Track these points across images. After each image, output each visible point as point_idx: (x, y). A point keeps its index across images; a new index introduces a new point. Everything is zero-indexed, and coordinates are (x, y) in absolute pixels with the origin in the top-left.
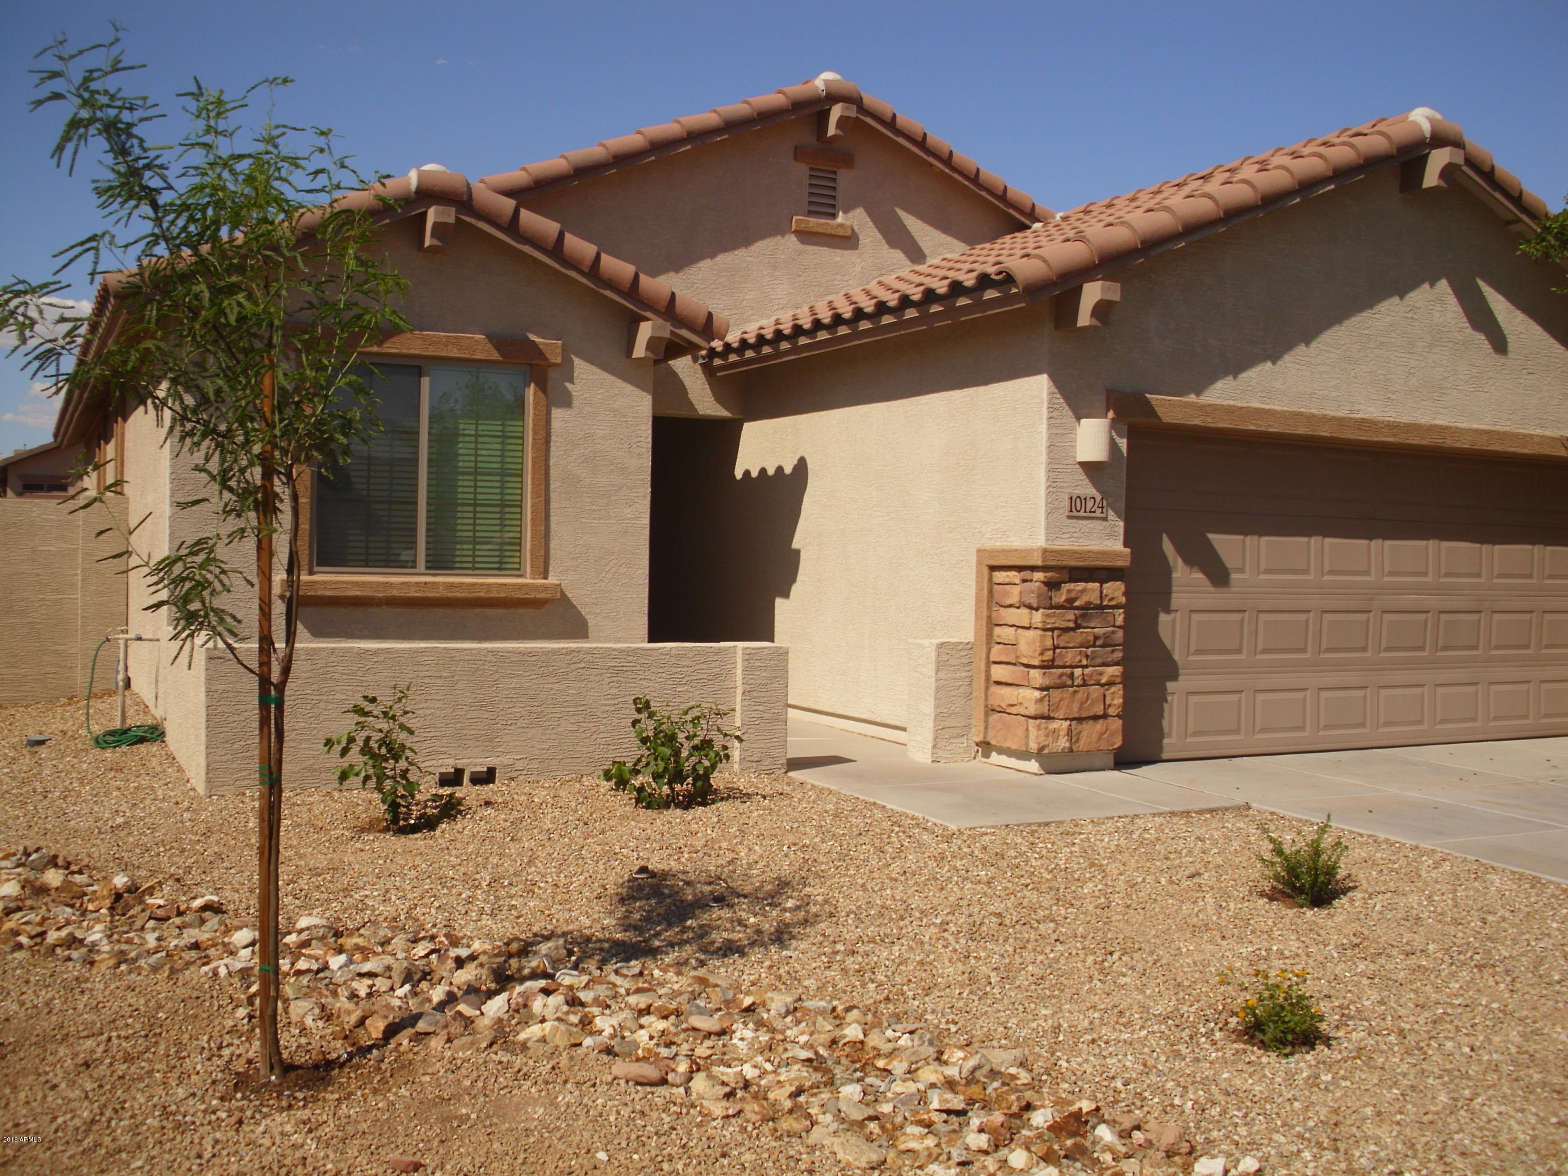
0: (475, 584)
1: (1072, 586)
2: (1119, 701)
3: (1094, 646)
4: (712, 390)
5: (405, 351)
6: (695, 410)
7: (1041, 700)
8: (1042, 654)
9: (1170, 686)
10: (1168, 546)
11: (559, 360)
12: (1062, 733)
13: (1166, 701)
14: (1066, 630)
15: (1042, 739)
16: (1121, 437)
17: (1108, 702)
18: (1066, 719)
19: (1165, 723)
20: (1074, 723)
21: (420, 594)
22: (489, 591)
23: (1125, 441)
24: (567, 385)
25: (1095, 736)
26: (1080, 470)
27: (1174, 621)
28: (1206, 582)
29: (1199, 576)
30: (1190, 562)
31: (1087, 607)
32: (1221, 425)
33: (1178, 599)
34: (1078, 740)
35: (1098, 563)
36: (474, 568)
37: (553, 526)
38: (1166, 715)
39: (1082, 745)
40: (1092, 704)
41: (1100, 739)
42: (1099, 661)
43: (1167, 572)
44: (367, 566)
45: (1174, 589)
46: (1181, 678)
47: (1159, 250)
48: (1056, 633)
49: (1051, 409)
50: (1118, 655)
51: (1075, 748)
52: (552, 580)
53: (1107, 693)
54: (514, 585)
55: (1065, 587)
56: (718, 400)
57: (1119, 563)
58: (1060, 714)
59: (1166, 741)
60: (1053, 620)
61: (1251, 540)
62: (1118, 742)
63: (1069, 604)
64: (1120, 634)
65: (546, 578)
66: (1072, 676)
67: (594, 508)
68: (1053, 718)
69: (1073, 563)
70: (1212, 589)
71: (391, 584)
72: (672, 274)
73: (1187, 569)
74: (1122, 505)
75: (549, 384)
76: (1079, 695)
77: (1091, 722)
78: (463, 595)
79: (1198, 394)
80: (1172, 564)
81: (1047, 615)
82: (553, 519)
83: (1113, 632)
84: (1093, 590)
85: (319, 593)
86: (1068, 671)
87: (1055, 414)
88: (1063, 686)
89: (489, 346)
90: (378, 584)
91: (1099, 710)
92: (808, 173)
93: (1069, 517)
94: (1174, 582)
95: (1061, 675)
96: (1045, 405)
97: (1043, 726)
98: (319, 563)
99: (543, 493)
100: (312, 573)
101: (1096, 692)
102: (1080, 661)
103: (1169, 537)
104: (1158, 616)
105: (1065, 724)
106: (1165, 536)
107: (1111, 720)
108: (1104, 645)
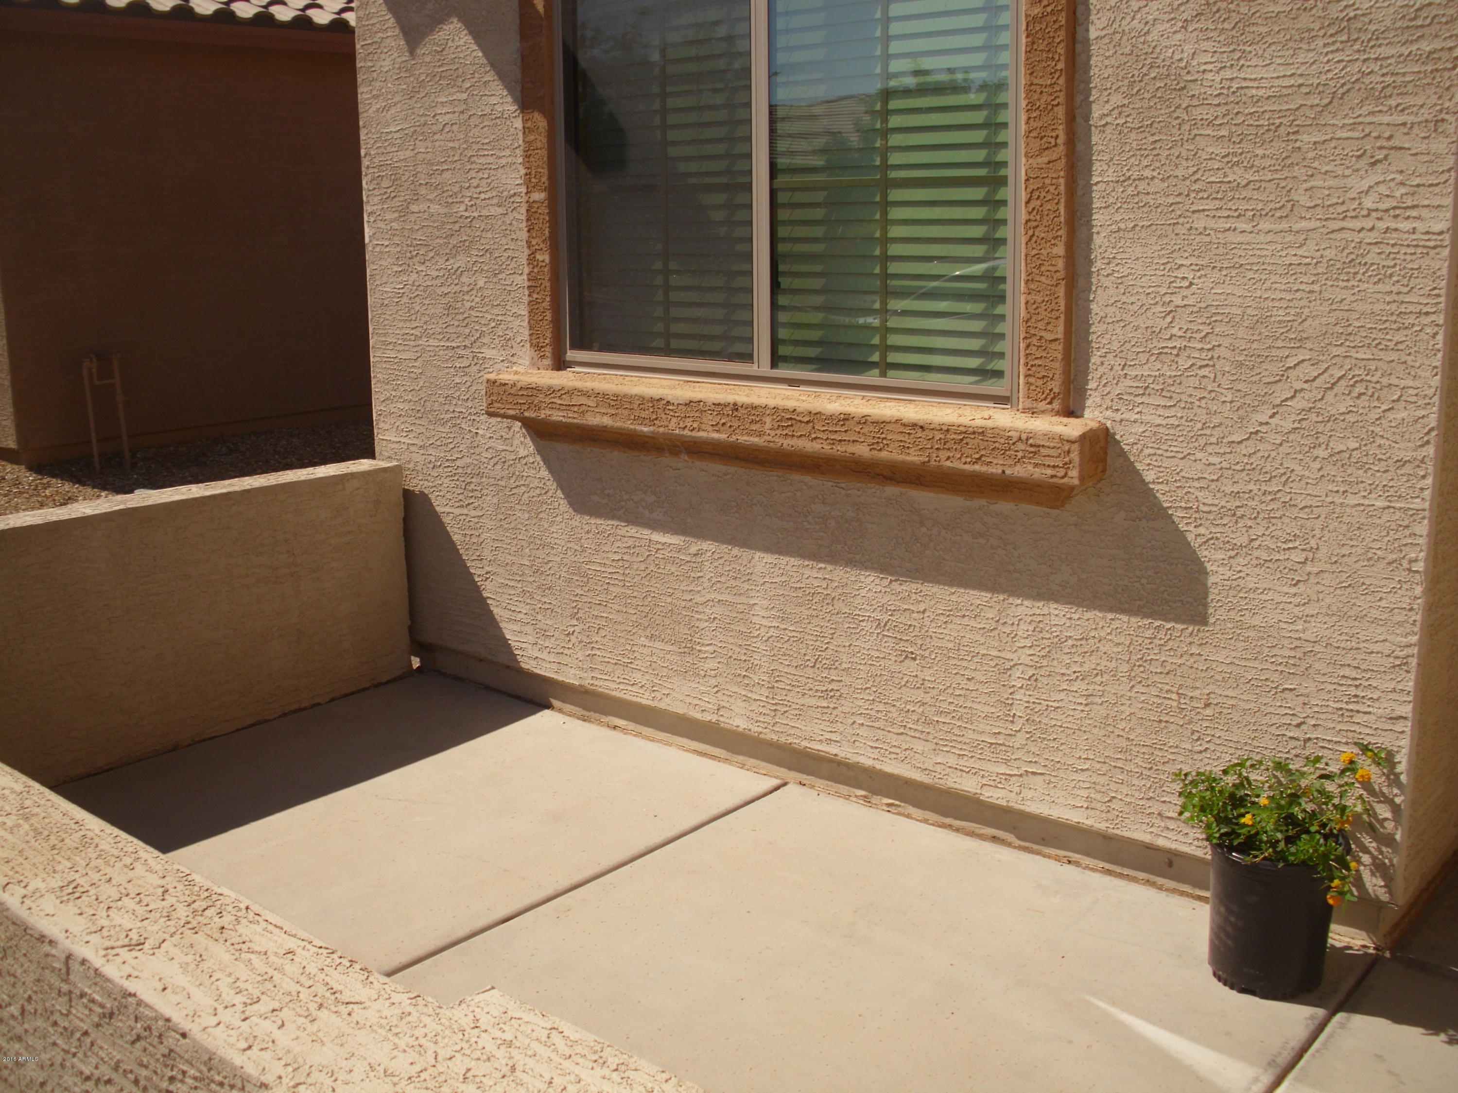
22: (878, 444)
44: (668, 352)
54: (946, 429)
65: (1071, 412)
67: (1236, 175)
78: (816, 446)
90: (644, 401)
98: (580, 344)
99: (1061, 132)
100: (560, 364)
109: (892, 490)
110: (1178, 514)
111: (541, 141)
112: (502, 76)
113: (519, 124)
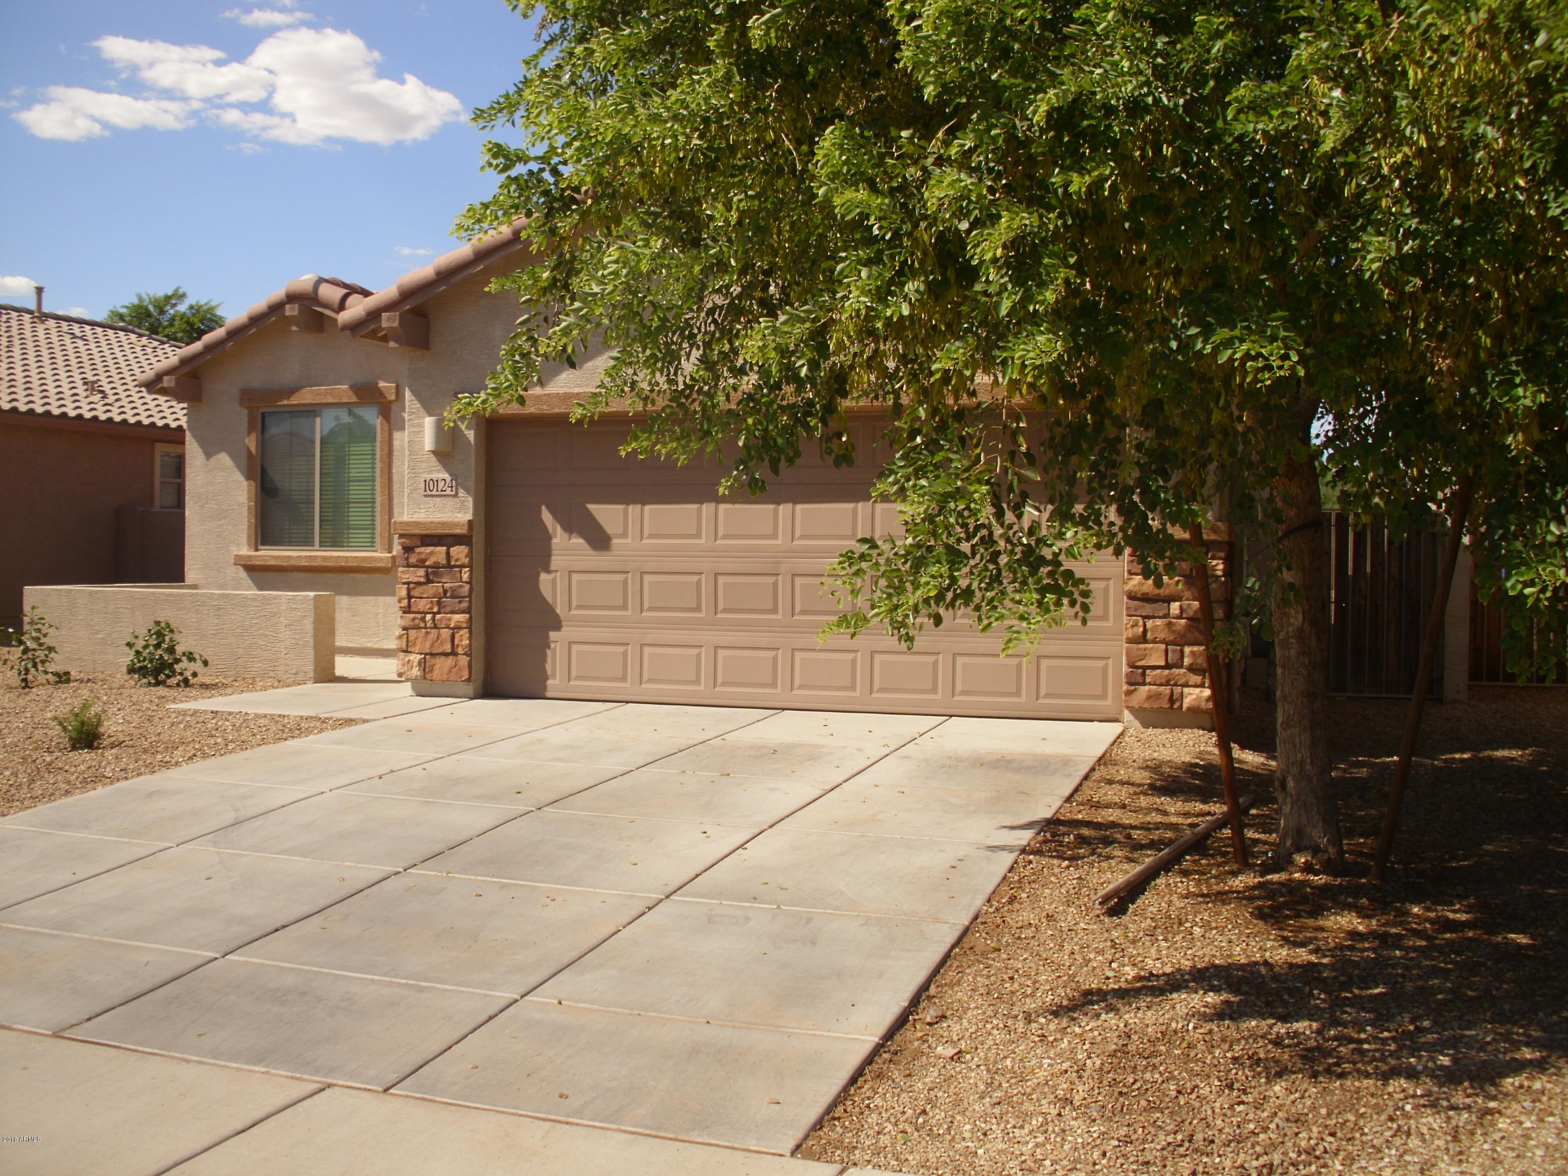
0: (339, 557)
1: (423, 549)
2: (465, 642)
3: (445, 596)
5: (302, 402)
7: (401, 637)
8: (400, 602)
9: (553, 635)
10: (547, 516)
11: (393, 398)
12: (415, 664)
13: (549, 647)
14: (419, 584)
16: (469, 428)
17: (456, 642)
18: (420, 654)
19: (548, 666)
20: (427, 657)
22: (347, 561)
23: (472, 432)
24: (402, 415)
25: (446, 669)
26: (430, 457)
27: (554, 581)
28: (587, 546)
29: (578, 541)
30: (569, 529)
31: (436, 566)
32: (556, 410)
33: (556, 561)
34: (431, 671)
35: (439, 531)
38: (549, 659)
39: (436, 675)
40: (442, 643)
41: (449, 672)
42: (448, 609)
43: (548, 538)
44: (290, 545)
45: (554, 552)
46: (563, 629)
47: (460, 276)
48: (412, 586)
49: (410, 412)
50: (465, 605)
51: (428, 676)
53: (456, 636)
54: (363, 557)
55: (418, 550)
57: (458, 531)
58: (417, 649)
59: (549, 682)
60: (408, 576)
61: (634, 510)
62: (466, 675)
63: (421, 563)
64: (466, 588)
65: (390, 552)
66: (423, 619)
68: (411, 652)
69: (418, 531)
70: (593, 552)
73: (566, 536)
74: (471, 484)
75: (392, 415)
76: (431, 636)
77: (443, 658)
80: (550, 531)
81: (403, 572)
83: (461, 587)
84: (441, 552)
85: (257, 563)
86: (419, 616)
88: (417, 628)
89: (351, 393)
90: (285, 557)
91: (448, 648)
93: (426, 496)
94: (553, 547)
95: (414, 619)
97: (401, 657)
98: (263, 544)
100: (257, 550)
101: (446, 633)
102: (431, 608)
103: (548, 508)
104: (538, 575)
105: (419, 657)
106: (543, 507)
107: (460, 657)
108: (452, 597)
109: (350, 575)
111: (253, 489)
112: (239, 469)
113: (245, 483)
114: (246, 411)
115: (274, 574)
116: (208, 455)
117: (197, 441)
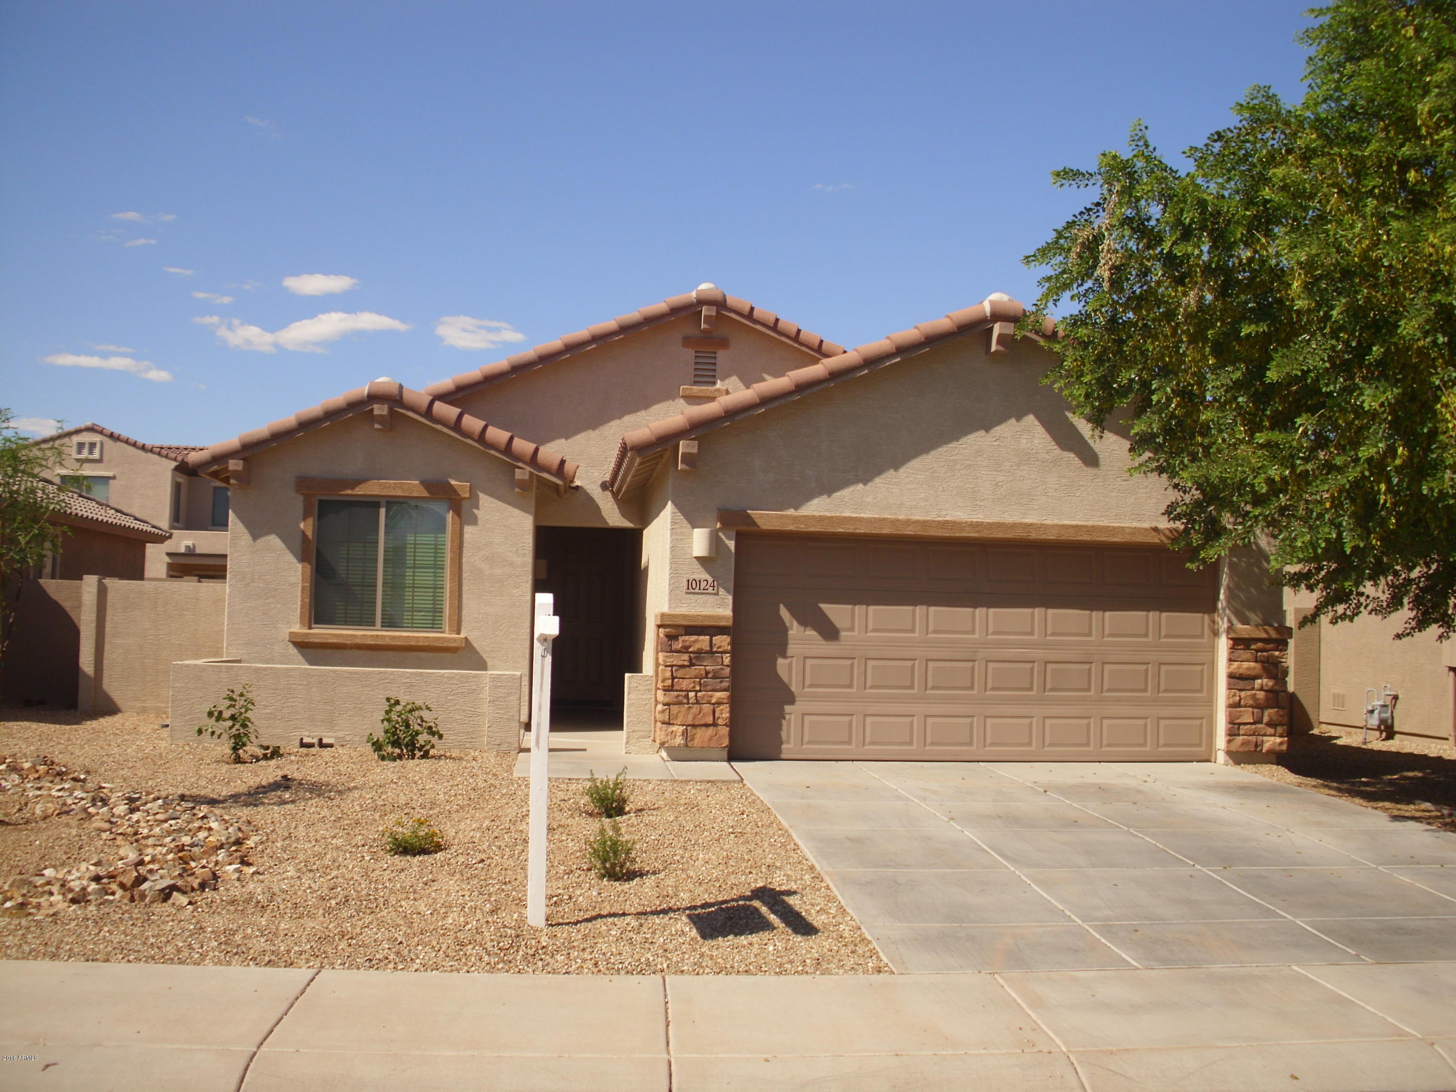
0: (409, 637)
1: (687, 638)
2: (726, 715)
3: (706, 677)
4: (619, 508)
5: (368, 493)
6: (607, 523)
7: (663, 711)
8: (663, 681)
9: (788, 708)
10: (784, 613)
11: (467, 495)
12: (680, 734)
13: (784, 718)
14: (682, 667)
15: (662, 737)
16: (730, 539)
17: (717, 716)
18: (683, 725)
19: (784, 734)
20: (689, 728)
21: (373, 643)
22: (418, 641)
23: (732, 542)
24: (475, 511)
25: (706, 737)
26: (697, 562)
27: (790, 664)
28: (819, 637)
29: (811, 633)
30: (804, 622)
31: (699, 652)
32: (812, 529)
33: (792, 649)
34: (692, 739)
35: (706, 623)
36: (412, 627)
37: (464, 601)
38: (784, 727)
39: (697, 742)
40: (704, 716)
41: (710, 740)
42: (709, 688)
43: (784, 630)
44: (345, 624)
45: (790, 642)
46: (797, 703)
47: (743, 416)
48: (675, 668)
49: (673, 523)
50: (726, 684)
51: (690, 744)
52: (463, 635)
53: (717, 710)
54: (434, 638)
55: (681, 639)
56: (624, 515)
57: (723, 623)
58: (679, 721)
59: (784, 746)
60: (672, 660)
61: (859, 609)
62: (726, 742)
63: (685, 649)
64: (727, 670)
65: (459, 634)
66: (687, 697)
67: (492, 589)
68: (673, 724)
69: (685, 623)
70: (824, 642)
71: (355, 636)
72: (590, 431)
73: (802, 628)
74: (731, 585)
75: (463, 511)
76: (694, 710)
77: (703, 728)
78: (401, 643)
79: (796, 509)
80: (788, 624)
81: (667, 657)
82: (464, 596)
83: (722, 669)
84: (704, 641)
85: (311, 640)
86: (684, 693)
87: (676, 526)
88: (680, 703)
89: (422, 488)
90: (348, 635)
91: (710, 720)
92: (694, 354)
93: (687, 593)
94: (790, 637)
95: (678, 696)
96: (669, 521)
97: (664, 729)
98: (316, 623)
99: (457, 579)
100: (310, 628)
101: (707, 708)
102: (694, 687)
103: (786, 606)
104: (776, 660)
105: (682, 728)
106: (781, 605)
107: (719, 728)
108: (714, 678)
110: (481, 653)
111: (308, 571)
112: (292, 551)
113: (299, 566)
114: (301, 498)
115: (328, 651)
116: (255, 537)
117: (243, 522)
